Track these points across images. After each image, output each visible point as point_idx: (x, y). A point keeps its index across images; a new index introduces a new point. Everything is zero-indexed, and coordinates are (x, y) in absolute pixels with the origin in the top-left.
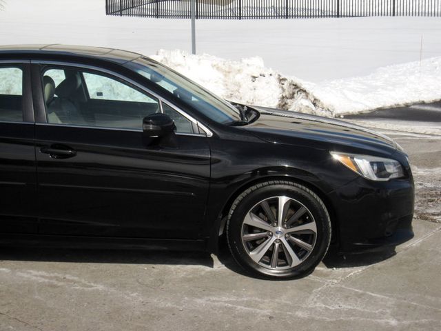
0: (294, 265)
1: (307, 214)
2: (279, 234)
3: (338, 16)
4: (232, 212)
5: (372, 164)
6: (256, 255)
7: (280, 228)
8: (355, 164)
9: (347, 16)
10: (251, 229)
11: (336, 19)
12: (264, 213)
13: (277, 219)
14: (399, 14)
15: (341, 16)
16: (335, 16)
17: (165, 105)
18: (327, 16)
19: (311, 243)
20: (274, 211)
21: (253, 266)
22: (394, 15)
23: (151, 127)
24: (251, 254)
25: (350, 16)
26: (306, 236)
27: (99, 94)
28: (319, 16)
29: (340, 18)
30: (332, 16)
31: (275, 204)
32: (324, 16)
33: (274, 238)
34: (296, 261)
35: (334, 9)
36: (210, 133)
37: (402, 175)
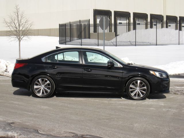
0: (141, 97)
1: (144, 85)
2: (138, 90)
3: (157, 45)
4: (127, 84)
5: (159, 74)
6: (133, 94)
7: (138, 88)
8: (155, 74)
9: (160, 45)
10: (131, 88)
11: (156, 46)
12: (134, 85)
13: (137, 86)
14: (181, 44)
15: (158, 45)
16: (155, 45)
17: (112, 60)
18: (152, 45)
19: (145, 91)
20: (137, 84)
21: (132, 97)
22: (179, 44)
23: (109, 64)
24: (132, 94)
25: (161, 45)
26: (144, 90)
27: (91, 60)
28: (149, 45)
29: (157, 46)
30: (154, 45)
31: (137, 83)
32: (151, 45)
33: (137, 91)
34: (142, 96)
35: (155, 42)
36: (122, 66)
37: (166, 77)
